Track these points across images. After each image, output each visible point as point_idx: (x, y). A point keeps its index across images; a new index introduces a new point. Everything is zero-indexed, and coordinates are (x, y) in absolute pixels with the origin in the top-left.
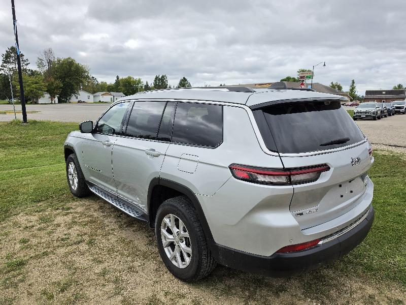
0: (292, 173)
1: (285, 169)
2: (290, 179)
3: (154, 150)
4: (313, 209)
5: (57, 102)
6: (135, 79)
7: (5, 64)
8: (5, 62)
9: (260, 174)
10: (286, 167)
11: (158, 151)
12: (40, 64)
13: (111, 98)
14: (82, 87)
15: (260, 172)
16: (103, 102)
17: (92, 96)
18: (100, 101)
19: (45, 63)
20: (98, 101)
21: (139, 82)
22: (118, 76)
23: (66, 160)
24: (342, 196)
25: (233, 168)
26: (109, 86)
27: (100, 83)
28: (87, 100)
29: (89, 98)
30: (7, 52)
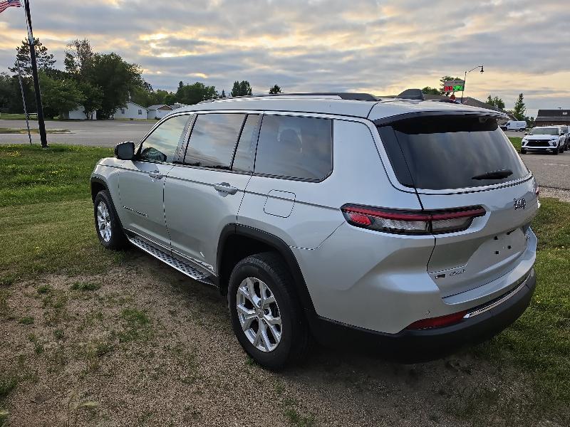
0: (435, 217)
1: (423, 212)
2: (431, 226)
3: (228, 185)
4: (459, 268)
5: (95, 117)
6: (206, 86)
8: (21, 58)
9: (387, 218)
10: (425, 208)
11: (233, 185)
14: (130, 97)
15: (385, 215)
17: (144, 111)
18: (156, 118)
19: (78, 60)
20: (153, 117)
21: (212, 90)
22: (181, 82)
23: (94, 199)
24: (497, 253)
25: (346, 210)
26: (169, 97)
27: (155, 90)
28: (136, 116)
29: (140, 113)
30: (23, 43)
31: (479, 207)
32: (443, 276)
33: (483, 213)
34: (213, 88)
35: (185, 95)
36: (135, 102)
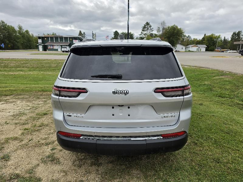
6: (216, 35)
7: (143, 32)
8: (143, 30)
12: (158, 30)
13: (197, 49)
14: (180, 42)
16: (191, 51)
17: (184, 48)
18: (189, 51)
19: (161, 29)
20: (188, 50)
21: (219, 37)
22: (205, 34)
26: (198, 41)
27: (192, 39)
28: (181, 50)
29: (182, 49)
30: (144, 25)
31: (84, 89)
32: (71, 116)
33: (87, 92)
34: (219, 36)
35: (206, 40)
36: (182, 44)
